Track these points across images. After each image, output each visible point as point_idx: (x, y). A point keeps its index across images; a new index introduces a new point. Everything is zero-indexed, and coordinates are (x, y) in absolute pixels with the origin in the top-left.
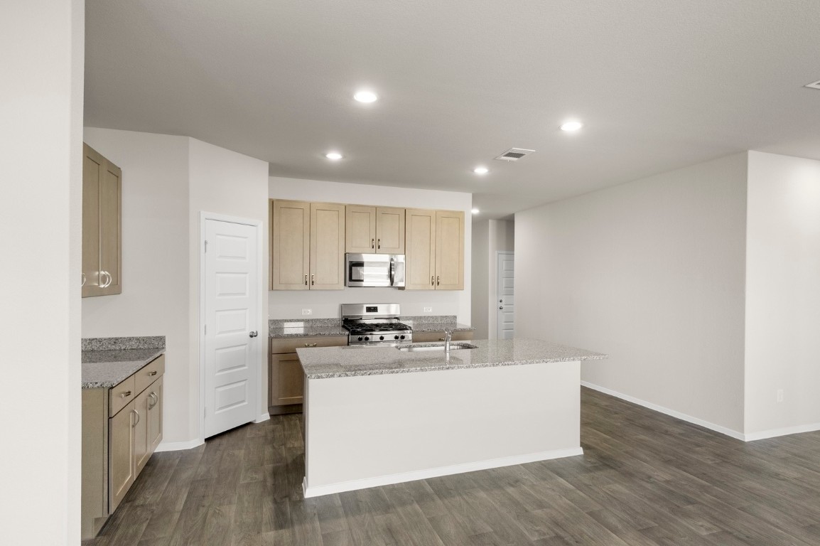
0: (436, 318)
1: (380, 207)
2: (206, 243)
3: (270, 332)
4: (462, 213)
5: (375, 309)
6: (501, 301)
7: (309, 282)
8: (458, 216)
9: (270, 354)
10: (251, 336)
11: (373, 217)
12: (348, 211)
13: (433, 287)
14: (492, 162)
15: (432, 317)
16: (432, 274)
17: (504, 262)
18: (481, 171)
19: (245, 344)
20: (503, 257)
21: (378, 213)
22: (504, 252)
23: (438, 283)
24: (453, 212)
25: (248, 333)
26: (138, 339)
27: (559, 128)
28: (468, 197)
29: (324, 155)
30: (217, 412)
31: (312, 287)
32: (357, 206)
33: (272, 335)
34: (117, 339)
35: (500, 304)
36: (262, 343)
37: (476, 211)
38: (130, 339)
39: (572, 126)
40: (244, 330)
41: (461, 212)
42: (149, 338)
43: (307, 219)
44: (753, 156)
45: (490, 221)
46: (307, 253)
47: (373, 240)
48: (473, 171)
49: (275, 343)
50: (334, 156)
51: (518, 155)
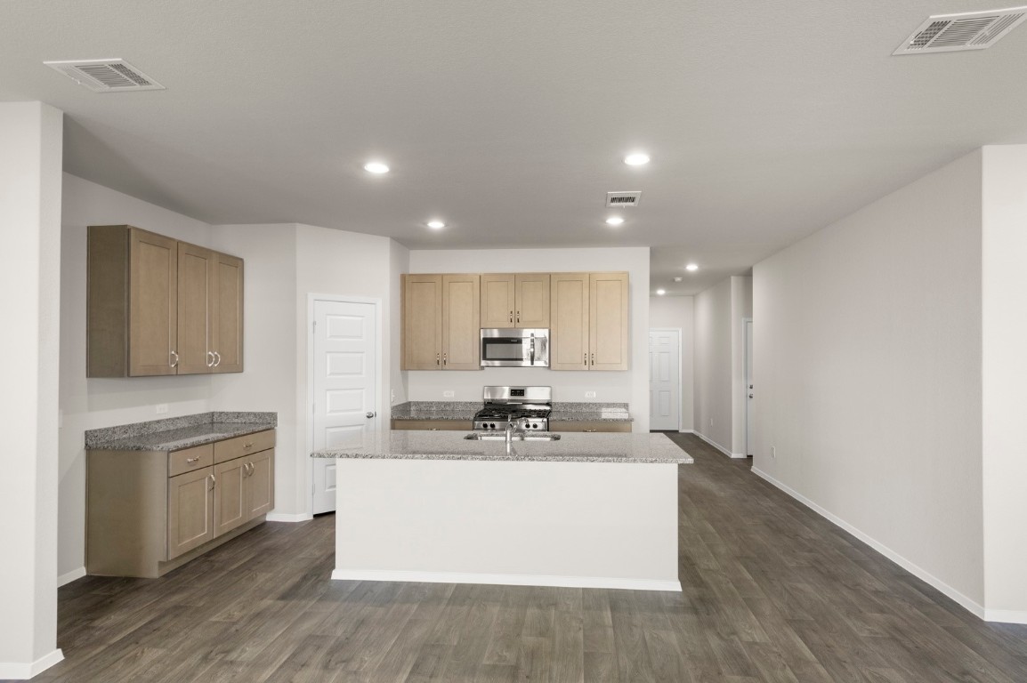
2: (314, 323)
3: (392, 414)
5: (522, 393)
6: (751, 387)
10: (368, 417)
11: (512, 286)
12: (482, 281)
13: (586, 367)
15: (596, 404)
16: (586, 351)
18: (615, 221)
19: (362, 425)
21: (518, 281)
24: (613, 273)
25: (364, 413)
26: (255, 414)
29: (425, 224)
30: (327, 490)
32: (495, 274)
33: (394, 417)
34: (239, 413)
35: (750, 392)
36: (380, 424)
38: (249, 414)
40: (360, 410)
42: (263, 413)
43: (439, 293)
44: (989, 152)
45: (733, 278)
46: (439, 330)
47: (511, 312)
48: (604, 221)
50: (436, 225)
51: (628, 200)
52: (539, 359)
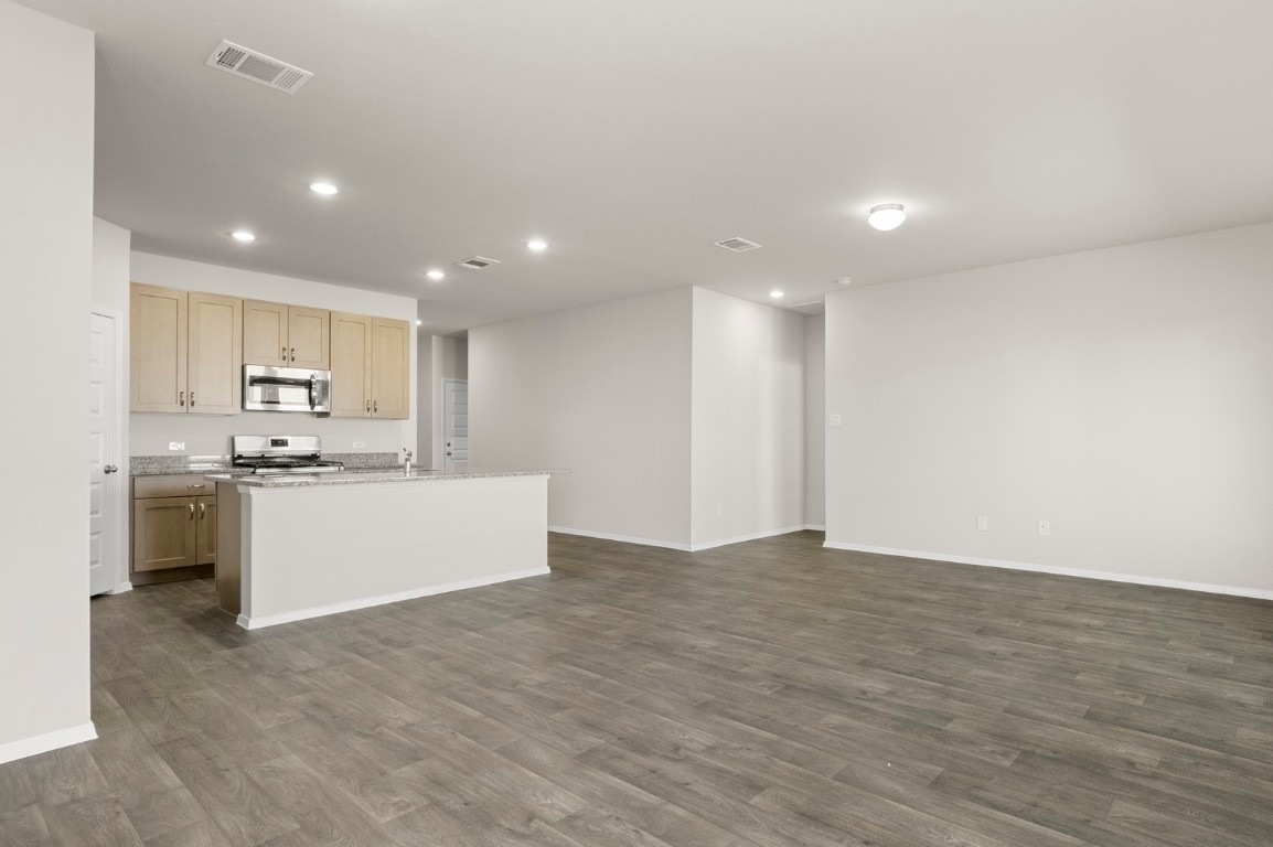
0: (371, 455)
1: (294, 307)
3: (132, 469)
4: (407, 322)
5: (284, 443)
6: (449, 445)
7: (187, 401)
8: (402, 326)
9: (133, 498)
10: (107, 472)
11: (284, 317)
12: (246, 308)
13: (368, 414)
14: (451, 266)
15: (366, 455)
16: (368, 397)
17: (453, 393)
18: (436, 275)
19: (98, 483)
20: (451, 386)
21: (290, 314)
22: (453, 380)
23: (376, 410)
24: (394, 320)
25: (101, 466)
27: (525, 245)
28: (413, 303)
31: (191, 409)
32: (261, 302)
33: (135, 473)
35: (448, 449)
36: (120, 482)
37: (419, 323)
39: (537, 246)
40: (96, 462)
41: (405, 321)
43: (183, 314)
44: (698, 292)
45: (434, 338)
46: (183, 360)
47: (284, 349)
48: (425, 274)
49: (139, 483)
50: (244, 236)
51: (482, 264)
52: (320, 404)
